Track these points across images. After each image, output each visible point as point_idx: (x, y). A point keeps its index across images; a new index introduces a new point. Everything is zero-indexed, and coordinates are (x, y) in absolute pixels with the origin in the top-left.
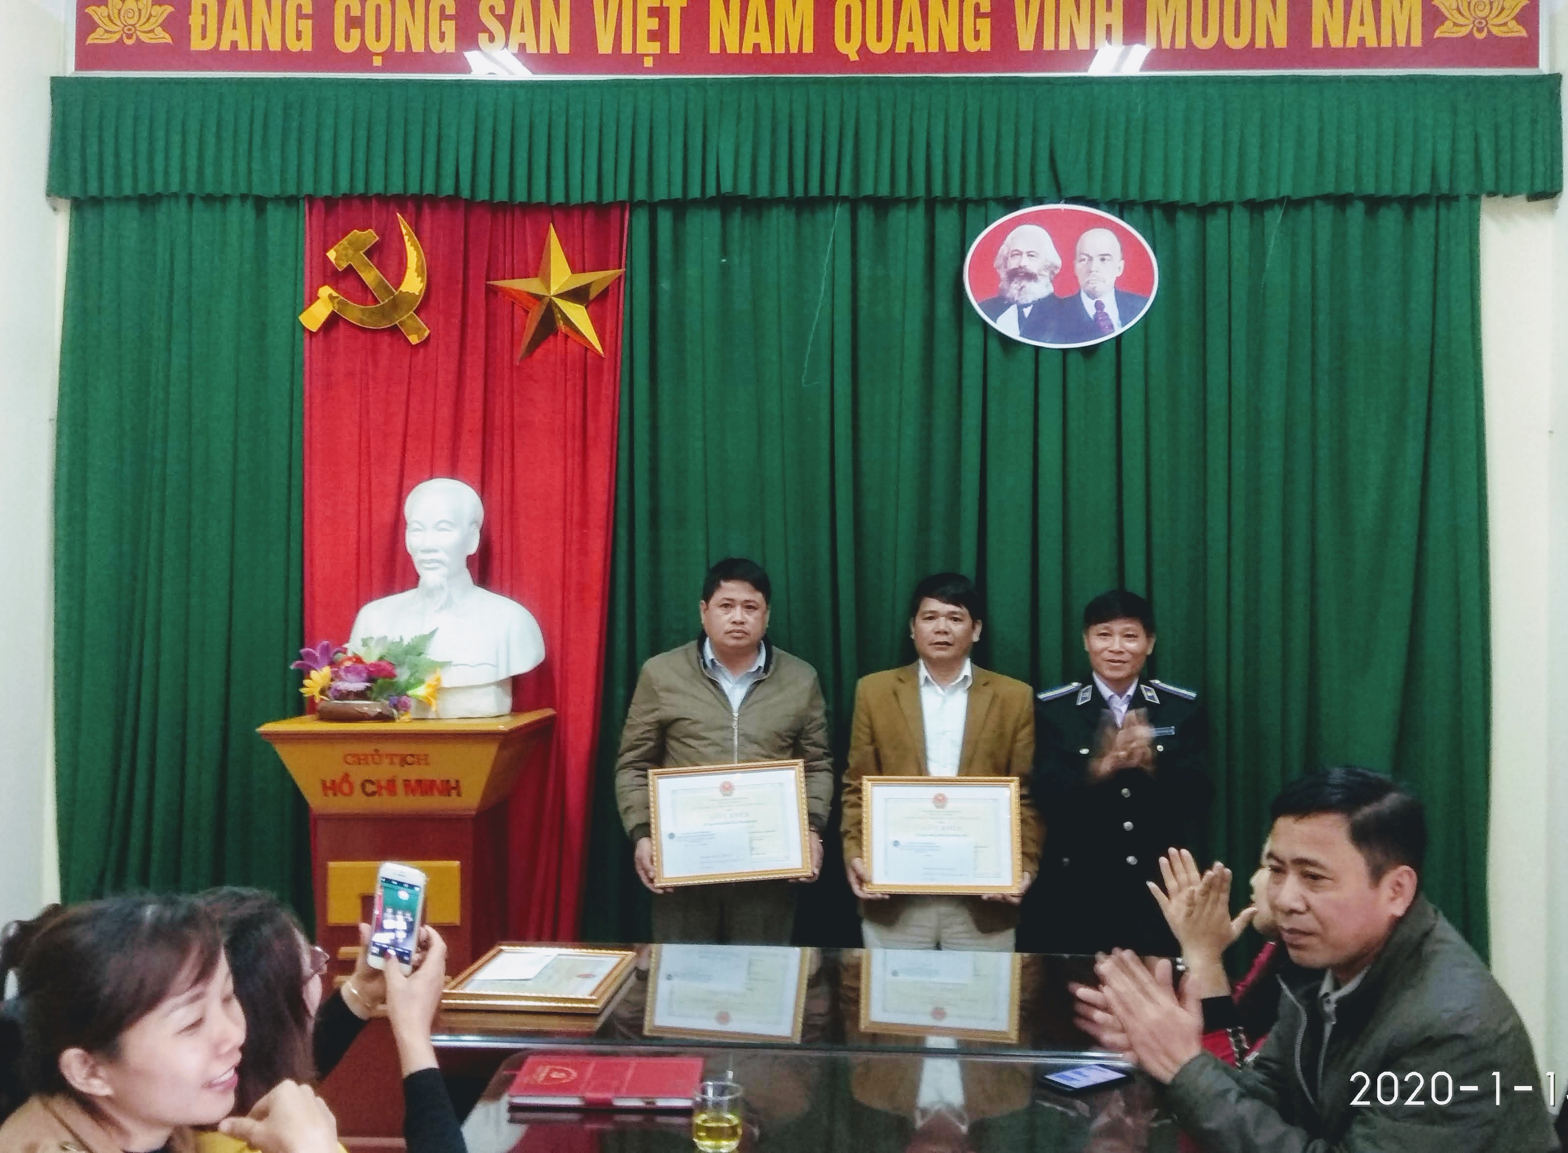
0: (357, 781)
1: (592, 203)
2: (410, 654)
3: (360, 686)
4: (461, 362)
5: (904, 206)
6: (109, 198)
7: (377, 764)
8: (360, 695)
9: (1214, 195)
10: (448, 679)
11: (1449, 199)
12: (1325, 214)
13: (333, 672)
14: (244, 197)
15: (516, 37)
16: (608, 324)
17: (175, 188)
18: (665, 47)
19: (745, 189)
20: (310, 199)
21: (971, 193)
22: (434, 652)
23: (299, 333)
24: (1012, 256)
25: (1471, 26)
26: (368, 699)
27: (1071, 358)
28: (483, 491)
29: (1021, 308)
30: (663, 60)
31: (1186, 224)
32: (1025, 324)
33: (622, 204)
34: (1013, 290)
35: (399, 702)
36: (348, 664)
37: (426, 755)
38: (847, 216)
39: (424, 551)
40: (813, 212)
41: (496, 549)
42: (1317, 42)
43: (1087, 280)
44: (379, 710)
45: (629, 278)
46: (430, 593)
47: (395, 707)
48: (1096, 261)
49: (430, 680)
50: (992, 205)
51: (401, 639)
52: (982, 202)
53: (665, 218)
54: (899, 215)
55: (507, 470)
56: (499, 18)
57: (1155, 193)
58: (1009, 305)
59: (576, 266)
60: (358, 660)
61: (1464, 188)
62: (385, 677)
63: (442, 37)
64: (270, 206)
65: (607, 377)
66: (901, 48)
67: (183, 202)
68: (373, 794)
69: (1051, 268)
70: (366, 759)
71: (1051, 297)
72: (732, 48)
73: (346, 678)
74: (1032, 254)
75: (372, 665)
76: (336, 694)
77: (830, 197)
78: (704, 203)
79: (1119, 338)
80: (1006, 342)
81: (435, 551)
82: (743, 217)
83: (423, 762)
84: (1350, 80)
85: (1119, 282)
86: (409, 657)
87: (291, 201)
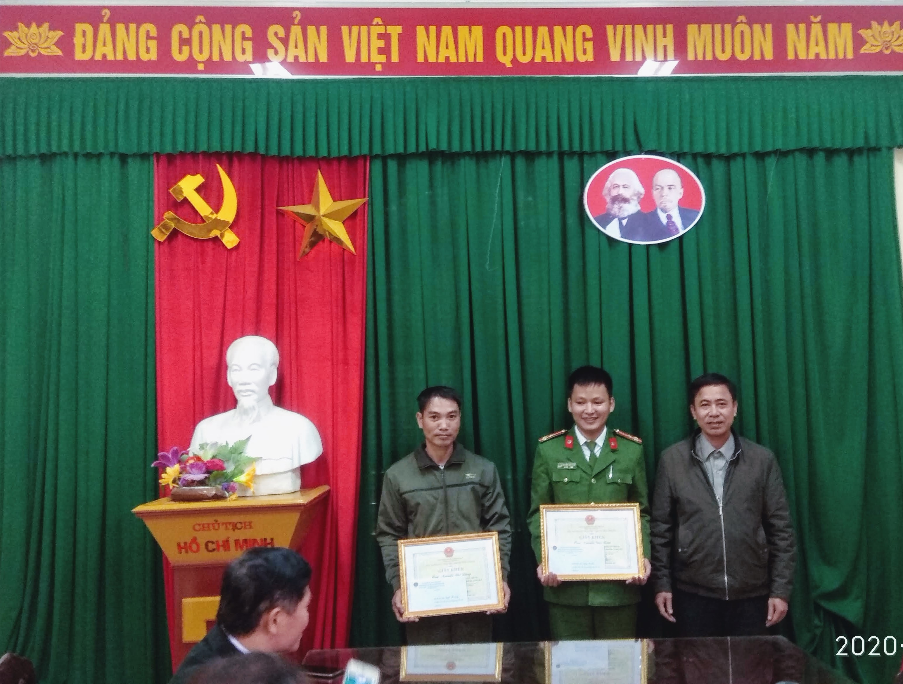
0: (202, 542)
1: (345, 157)
2: (234, 453)
3: (201, 476)
4: (261, 260)
5: (544, 157)
6: (21, 157)
7: (216, 530)
8: (202, 483)
9: (735, 149)
10: (260, 469)
11: (874, 150)
12: (802, 160)
13: (181, 468)
14: (112, 155)
15: (292, 53)
16: (358, 233)
17: (65, 148)
18: (389, 57)
19: (444, 147)
20: (158, 155)
21: (586, 148)
22: (250, 452)
23: (151, 241)
24: (614, 188)
25: (881, 47)
26: (207, 485)
27: (653, 251)
28: (278, 342)
29: (620, 220)
30: (388, 66)
31: (718, 167)
32: (624, 230)
33: (364, 157)
34: (615, 209)
35: (229, 486)
36: (191, 462)
37: (250, 523)
38: (509, 163)
39: (242, 384)
40: (486, 161)
41: (287, 381)
42: (791, 56)
43: (661, 201)
44: (214, 493)
45: (371, 203)
46: (246, 412)
47: (226, 489)
48: (666, 190)
49: (248, 470)
50: (599, 156)
51: (227, 443)
52: (592, 154)
53: (392, 166)
54: (541, 164)
55: (293, 329)
56: (281, 39)
57: (699, 148)
58: (614, 218)
59: (336, 197)
60: (198, 458)
61: (884, 142)
62: (218, 470)
63: (244, 51)
64: (130, 160)
65: (358, 268)
66: (538, 60)
67: (71, 159)
68: (214, 550)
69: (638, 194)
70: (208, 527)
71: (639, 212)
72: (432, 59)
73: (191, 472)
74: (625, 186)
75: (208, 462)
76: (184, 482)
77: (497, 152)
78: (418, 155)
79: (681, 238)
80: (611, 240)
81: (249, 384)
82: (443, 163)
83: (248, 527)
84: (812, 78)
85: (680, 202)
86: (233, 455)
87: (144, 156)
